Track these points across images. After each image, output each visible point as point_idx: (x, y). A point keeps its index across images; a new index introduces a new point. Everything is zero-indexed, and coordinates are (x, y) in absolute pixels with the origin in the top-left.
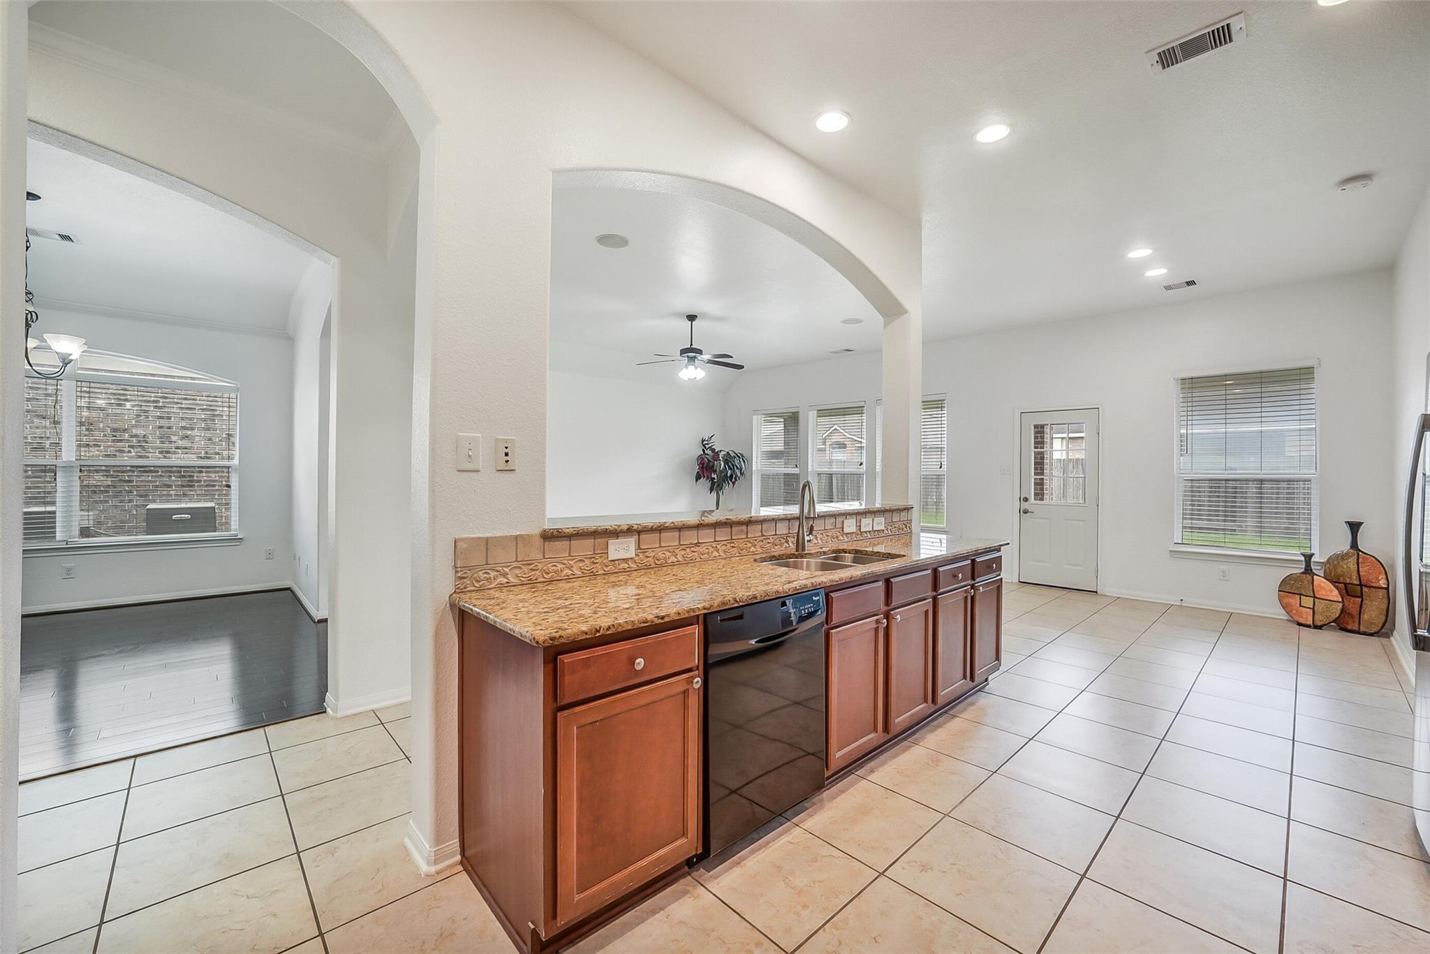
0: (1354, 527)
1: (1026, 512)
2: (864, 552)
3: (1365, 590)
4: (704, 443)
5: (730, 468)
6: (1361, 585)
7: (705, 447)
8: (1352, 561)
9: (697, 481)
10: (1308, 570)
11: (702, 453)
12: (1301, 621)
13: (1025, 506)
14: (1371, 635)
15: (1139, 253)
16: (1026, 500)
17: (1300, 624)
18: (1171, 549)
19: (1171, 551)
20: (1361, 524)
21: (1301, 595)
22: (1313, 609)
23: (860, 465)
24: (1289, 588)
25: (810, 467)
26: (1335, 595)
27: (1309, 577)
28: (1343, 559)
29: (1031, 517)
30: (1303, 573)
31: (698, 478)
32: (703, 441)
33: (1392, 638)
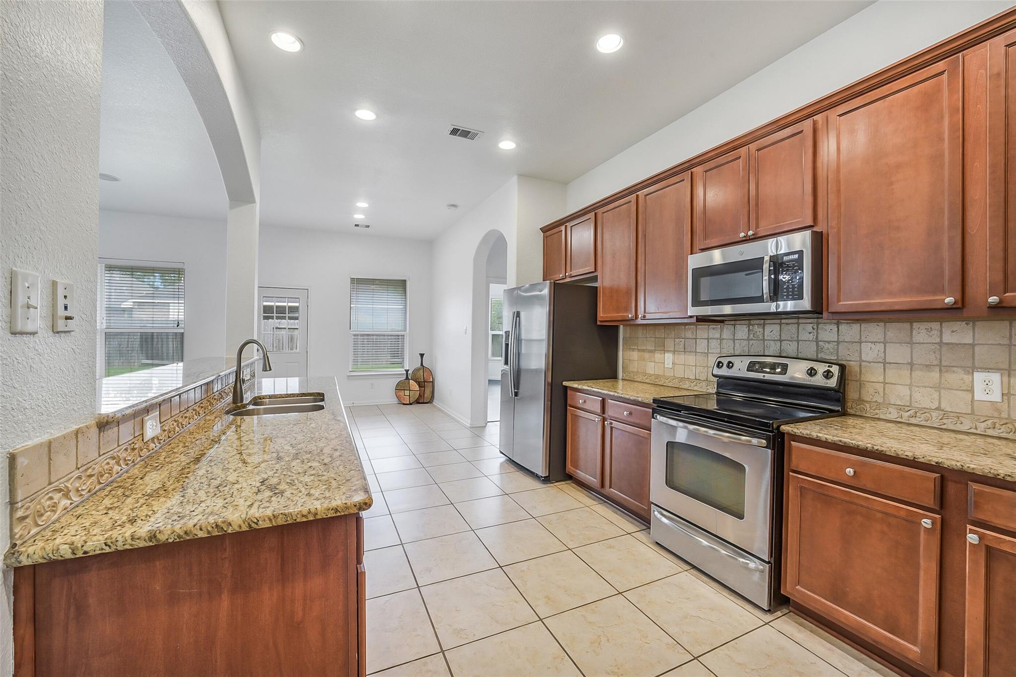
0: (422, 355)
2: (279, 396)
3: (426, 383)
6: (424, 382)
8: (422, 371)
10: (407, 378)
12: (405, 402)
14: (427, 403)
15: (362, 204)
17: (404, 404)
18: (348, 375)
19: (348, 376)
20: (424, 354)
21: (404, 390)
22: (409, 396)
24: (401, 387)
26: (417, 388)
27: (408, 381)
28: (418, 371)
30: (405, 379)
33: (433, 403)
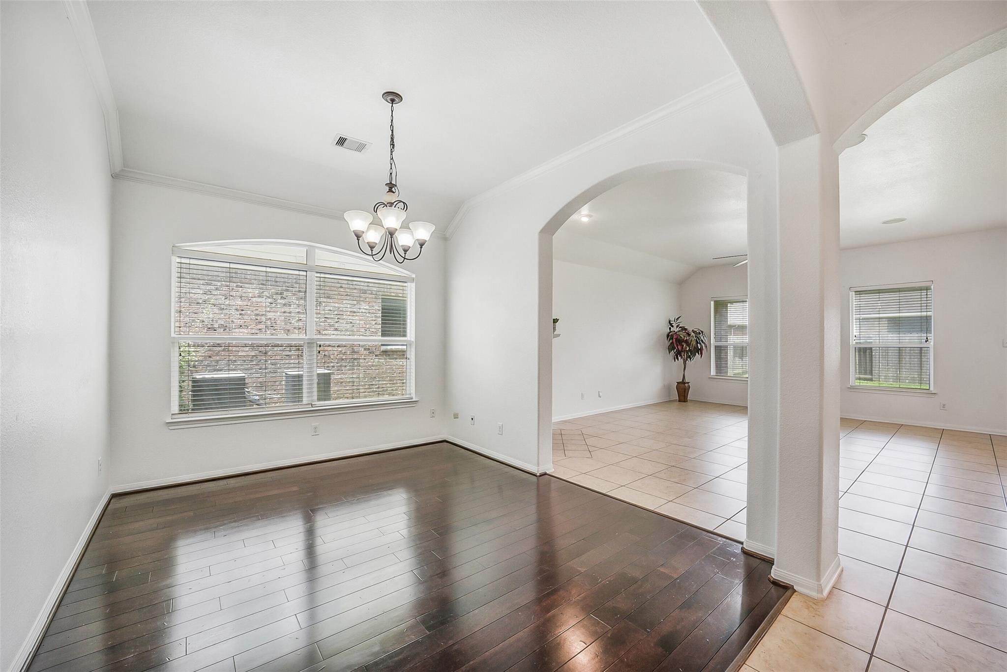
4: (671, 323)
7: (673, 326)
9: (670, 352)
11: (670, 331)
31: (671, 348)
32: (670, 321)
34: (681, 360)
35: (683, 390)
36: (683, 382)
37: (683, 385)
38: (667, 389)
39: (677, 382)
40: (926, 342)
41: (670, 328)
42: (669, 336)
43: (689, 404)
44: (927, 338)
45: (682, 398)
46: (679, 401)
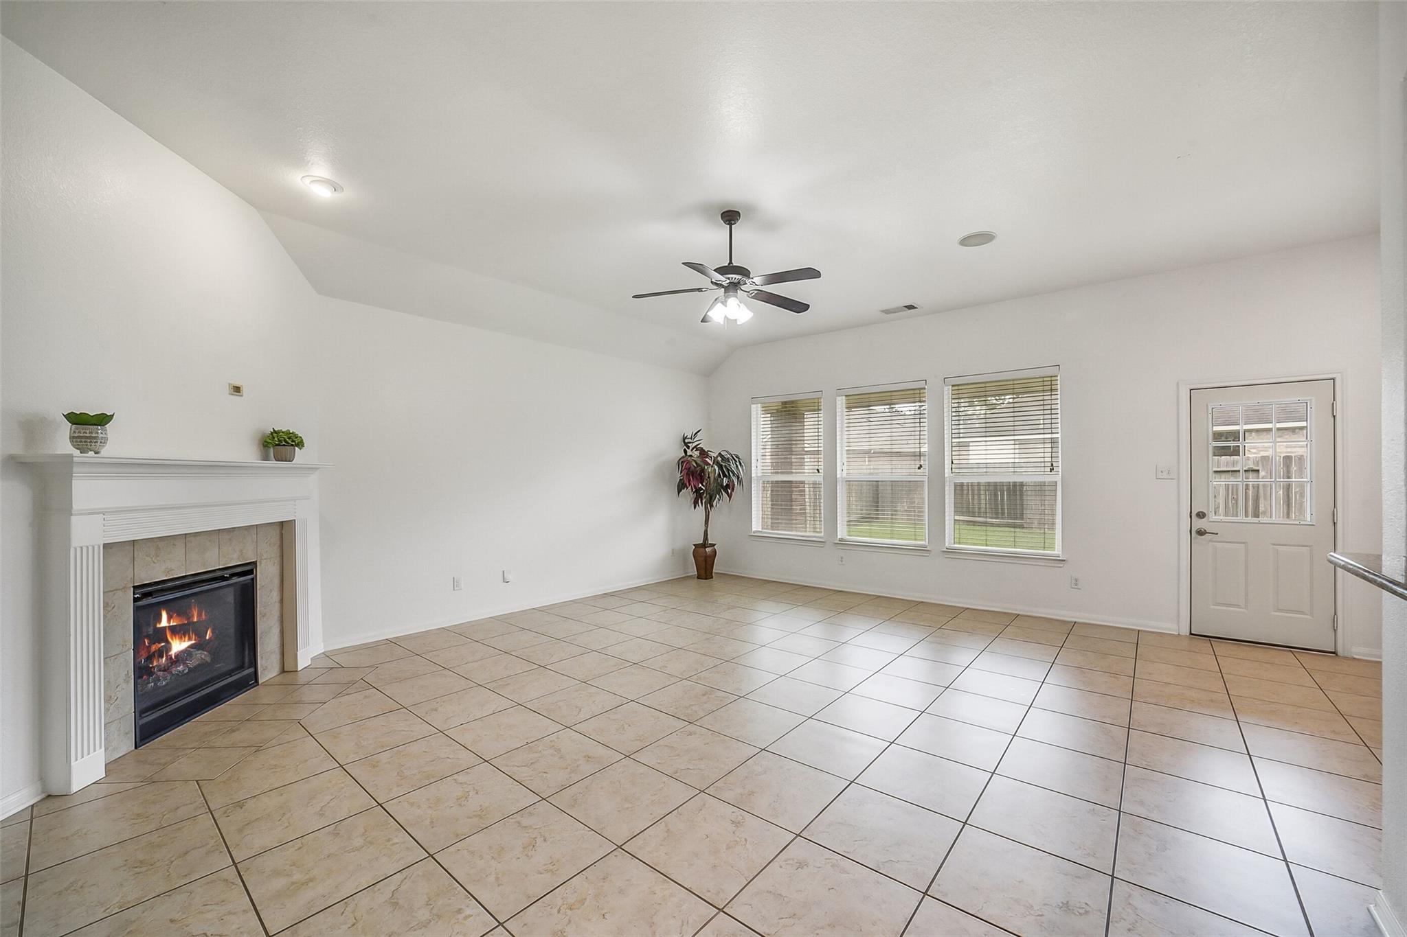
1: (1201, 533)
4: (686, 441)
5: (725, 475)
7: (688, 447)
9: (679, 492)
11: (684, 454)
13: (1199, 524)
16: (1201, 515)
23: (919, 468)
25: (839, 472)
29: (1210, 541)
31: (681, 486)
32: (685, 438)
34: (701, 509)
35: (703, 559)
36: (704, 545)
37: (702, 550)
38: (677, 555)
39: (694, 545)
40: (1051, 470)
41: (685, 451)
42: (683, 463)
43: (714, 582)
44: (1052, 465)
45: (703, 572)
46: (698, 578)
